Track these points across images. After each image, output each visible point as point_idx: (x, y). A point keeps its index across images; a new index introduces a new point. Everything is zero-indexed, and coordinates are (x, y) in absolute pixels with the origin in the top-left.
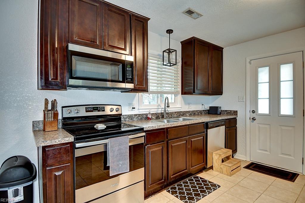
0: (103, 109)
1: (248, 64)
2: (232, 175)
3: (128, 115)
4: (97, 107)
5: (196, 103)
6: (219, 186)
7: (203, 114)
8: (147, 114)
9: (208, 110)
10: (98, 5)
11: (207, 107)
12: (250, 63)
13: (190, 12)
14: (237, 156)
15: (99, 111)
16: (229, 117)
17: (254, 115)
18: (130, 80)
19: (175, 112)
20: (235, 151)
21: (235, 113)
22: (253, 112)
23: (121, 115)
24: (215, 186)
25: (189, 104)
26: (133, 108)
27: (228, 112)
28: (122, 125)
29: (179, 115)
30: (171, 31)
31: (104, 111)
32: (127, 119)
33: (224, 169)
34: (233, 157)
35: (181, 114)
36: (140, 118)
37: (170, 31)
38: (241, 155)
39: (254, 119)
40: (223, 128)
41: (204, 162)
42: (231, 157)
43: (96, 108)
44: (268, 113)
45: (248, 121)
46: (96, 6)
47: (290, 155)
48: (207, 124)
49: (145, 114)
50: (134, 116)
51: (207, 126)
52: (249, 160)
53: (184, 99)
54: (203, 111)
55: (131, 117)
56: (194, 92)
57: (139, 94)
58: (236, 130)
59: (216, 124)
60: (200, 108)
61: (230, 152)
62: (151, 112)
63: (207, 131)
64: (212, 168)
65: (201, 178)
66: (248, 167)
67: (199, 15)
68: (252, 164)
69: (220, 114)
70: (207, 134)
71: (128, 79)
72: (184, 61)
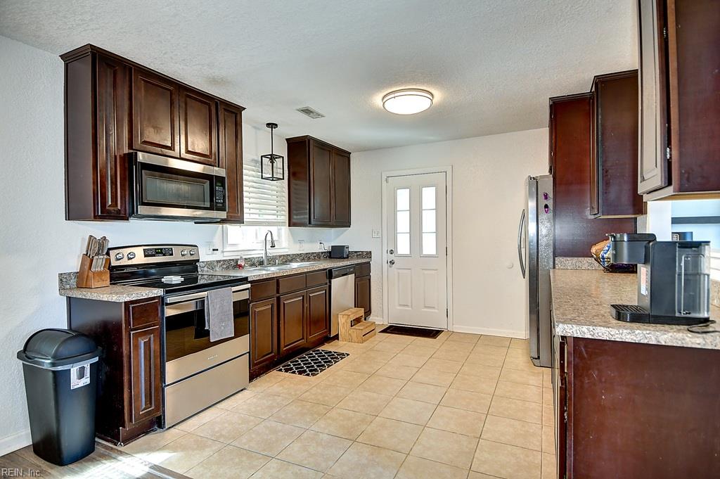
0: (171, 252)
1: (384, 183)
2: (365, 341)
3: (207, 262)
4: (161, 249)
5: (312, 241)
6: (348, 355)
7: (322, 258)
8: (237, 260)
9: (330, 252)
10: (172, 88)
11: (327, 247)
12: (387, 180)
13: (307, 111)
14: (372, 318)
15: (164, 255)
16: (360, 261)
17: (392, 257)
18: (221, 205)
19: (280, 256)
20: (368, 312)
21: (369, 254)
22: (392, 252)
23: (198, 261)
24: (342, 356)
25: (301, 242)
26: (214, 250)
27: (359, 254)
28: (199, 277)
29: (286, 262)
30: (274, 126)
31: (172, 254)
32: (206, 269)
33: (354, 335)
34: (365, 319)
35: (288, 259)
36: (225, 266)
37: (272, 126)
38: (376, 318)
39: (392, 263)
40: (352, 277)
41: (326, 328)
42: (363, 319)
43: (159, 250)
44: (409, 253)
45: (385, 266)
46: (169, 90)
47: (434, 308)
48: (330, 271)
49: (233, 260)
50: (216, 263)
51: (330, 274)
52: (387, 323)
53: (292, 234)
54: (322, 253)
55: (211, 265)
56: (310, 223)
57: (223, 227)
58: (370, 280)
59: (344, 272)
60: (316, 248)
61: (361, 312)
62: (244, 257)
63: (330, 282)
64: (336, 337)
65: (323, 351)
66: (384, 331)
67: (319, 115)
68: (391, 326)
69: (348, 258)
70: (330, 287)
71: (218, 205)
72: (291, 171)
